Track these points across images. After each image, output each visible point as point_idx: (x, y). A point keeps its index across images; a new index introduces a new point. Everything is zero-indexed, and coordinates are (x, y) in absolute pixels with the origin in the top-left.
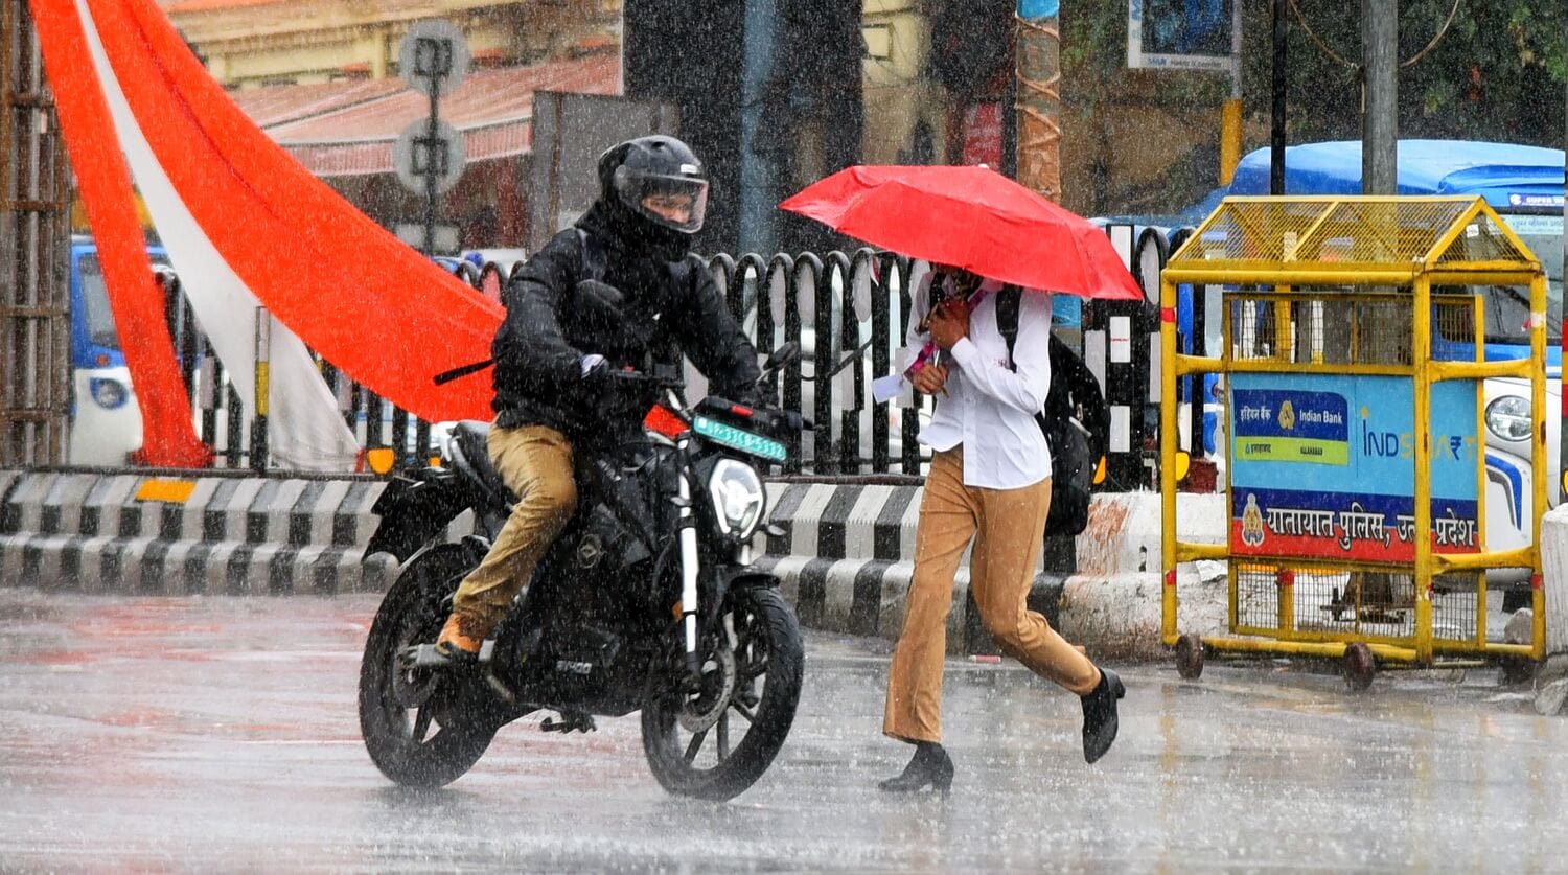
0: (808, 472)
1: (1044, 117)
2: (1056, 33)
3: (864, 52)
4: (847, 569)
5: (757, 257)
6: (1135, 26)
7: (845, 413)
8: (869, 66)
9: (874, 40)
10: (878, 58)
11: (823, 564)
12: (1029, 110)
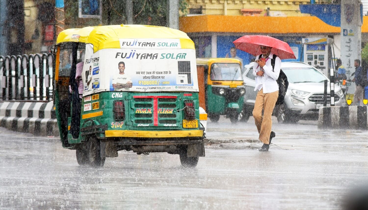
0: (14, 100)
1: (61, 28)
2: (63, 11)
3: (25, 15)
4: (22, 119)
5: (2, 56)
6: (80, 9)
7: (21, 88)
8: (26, 18)
9: (27, 12)
10: (28, 16)
11: (17, 118)
12: (59, 26)
